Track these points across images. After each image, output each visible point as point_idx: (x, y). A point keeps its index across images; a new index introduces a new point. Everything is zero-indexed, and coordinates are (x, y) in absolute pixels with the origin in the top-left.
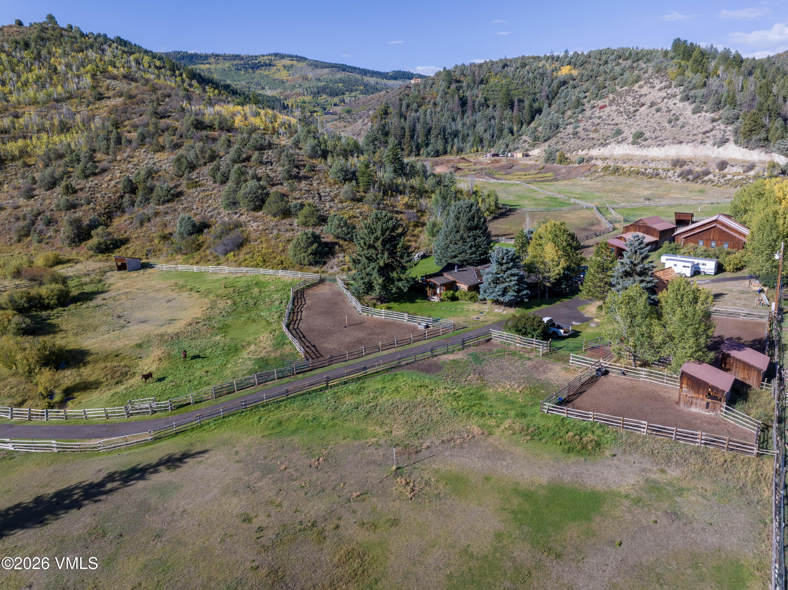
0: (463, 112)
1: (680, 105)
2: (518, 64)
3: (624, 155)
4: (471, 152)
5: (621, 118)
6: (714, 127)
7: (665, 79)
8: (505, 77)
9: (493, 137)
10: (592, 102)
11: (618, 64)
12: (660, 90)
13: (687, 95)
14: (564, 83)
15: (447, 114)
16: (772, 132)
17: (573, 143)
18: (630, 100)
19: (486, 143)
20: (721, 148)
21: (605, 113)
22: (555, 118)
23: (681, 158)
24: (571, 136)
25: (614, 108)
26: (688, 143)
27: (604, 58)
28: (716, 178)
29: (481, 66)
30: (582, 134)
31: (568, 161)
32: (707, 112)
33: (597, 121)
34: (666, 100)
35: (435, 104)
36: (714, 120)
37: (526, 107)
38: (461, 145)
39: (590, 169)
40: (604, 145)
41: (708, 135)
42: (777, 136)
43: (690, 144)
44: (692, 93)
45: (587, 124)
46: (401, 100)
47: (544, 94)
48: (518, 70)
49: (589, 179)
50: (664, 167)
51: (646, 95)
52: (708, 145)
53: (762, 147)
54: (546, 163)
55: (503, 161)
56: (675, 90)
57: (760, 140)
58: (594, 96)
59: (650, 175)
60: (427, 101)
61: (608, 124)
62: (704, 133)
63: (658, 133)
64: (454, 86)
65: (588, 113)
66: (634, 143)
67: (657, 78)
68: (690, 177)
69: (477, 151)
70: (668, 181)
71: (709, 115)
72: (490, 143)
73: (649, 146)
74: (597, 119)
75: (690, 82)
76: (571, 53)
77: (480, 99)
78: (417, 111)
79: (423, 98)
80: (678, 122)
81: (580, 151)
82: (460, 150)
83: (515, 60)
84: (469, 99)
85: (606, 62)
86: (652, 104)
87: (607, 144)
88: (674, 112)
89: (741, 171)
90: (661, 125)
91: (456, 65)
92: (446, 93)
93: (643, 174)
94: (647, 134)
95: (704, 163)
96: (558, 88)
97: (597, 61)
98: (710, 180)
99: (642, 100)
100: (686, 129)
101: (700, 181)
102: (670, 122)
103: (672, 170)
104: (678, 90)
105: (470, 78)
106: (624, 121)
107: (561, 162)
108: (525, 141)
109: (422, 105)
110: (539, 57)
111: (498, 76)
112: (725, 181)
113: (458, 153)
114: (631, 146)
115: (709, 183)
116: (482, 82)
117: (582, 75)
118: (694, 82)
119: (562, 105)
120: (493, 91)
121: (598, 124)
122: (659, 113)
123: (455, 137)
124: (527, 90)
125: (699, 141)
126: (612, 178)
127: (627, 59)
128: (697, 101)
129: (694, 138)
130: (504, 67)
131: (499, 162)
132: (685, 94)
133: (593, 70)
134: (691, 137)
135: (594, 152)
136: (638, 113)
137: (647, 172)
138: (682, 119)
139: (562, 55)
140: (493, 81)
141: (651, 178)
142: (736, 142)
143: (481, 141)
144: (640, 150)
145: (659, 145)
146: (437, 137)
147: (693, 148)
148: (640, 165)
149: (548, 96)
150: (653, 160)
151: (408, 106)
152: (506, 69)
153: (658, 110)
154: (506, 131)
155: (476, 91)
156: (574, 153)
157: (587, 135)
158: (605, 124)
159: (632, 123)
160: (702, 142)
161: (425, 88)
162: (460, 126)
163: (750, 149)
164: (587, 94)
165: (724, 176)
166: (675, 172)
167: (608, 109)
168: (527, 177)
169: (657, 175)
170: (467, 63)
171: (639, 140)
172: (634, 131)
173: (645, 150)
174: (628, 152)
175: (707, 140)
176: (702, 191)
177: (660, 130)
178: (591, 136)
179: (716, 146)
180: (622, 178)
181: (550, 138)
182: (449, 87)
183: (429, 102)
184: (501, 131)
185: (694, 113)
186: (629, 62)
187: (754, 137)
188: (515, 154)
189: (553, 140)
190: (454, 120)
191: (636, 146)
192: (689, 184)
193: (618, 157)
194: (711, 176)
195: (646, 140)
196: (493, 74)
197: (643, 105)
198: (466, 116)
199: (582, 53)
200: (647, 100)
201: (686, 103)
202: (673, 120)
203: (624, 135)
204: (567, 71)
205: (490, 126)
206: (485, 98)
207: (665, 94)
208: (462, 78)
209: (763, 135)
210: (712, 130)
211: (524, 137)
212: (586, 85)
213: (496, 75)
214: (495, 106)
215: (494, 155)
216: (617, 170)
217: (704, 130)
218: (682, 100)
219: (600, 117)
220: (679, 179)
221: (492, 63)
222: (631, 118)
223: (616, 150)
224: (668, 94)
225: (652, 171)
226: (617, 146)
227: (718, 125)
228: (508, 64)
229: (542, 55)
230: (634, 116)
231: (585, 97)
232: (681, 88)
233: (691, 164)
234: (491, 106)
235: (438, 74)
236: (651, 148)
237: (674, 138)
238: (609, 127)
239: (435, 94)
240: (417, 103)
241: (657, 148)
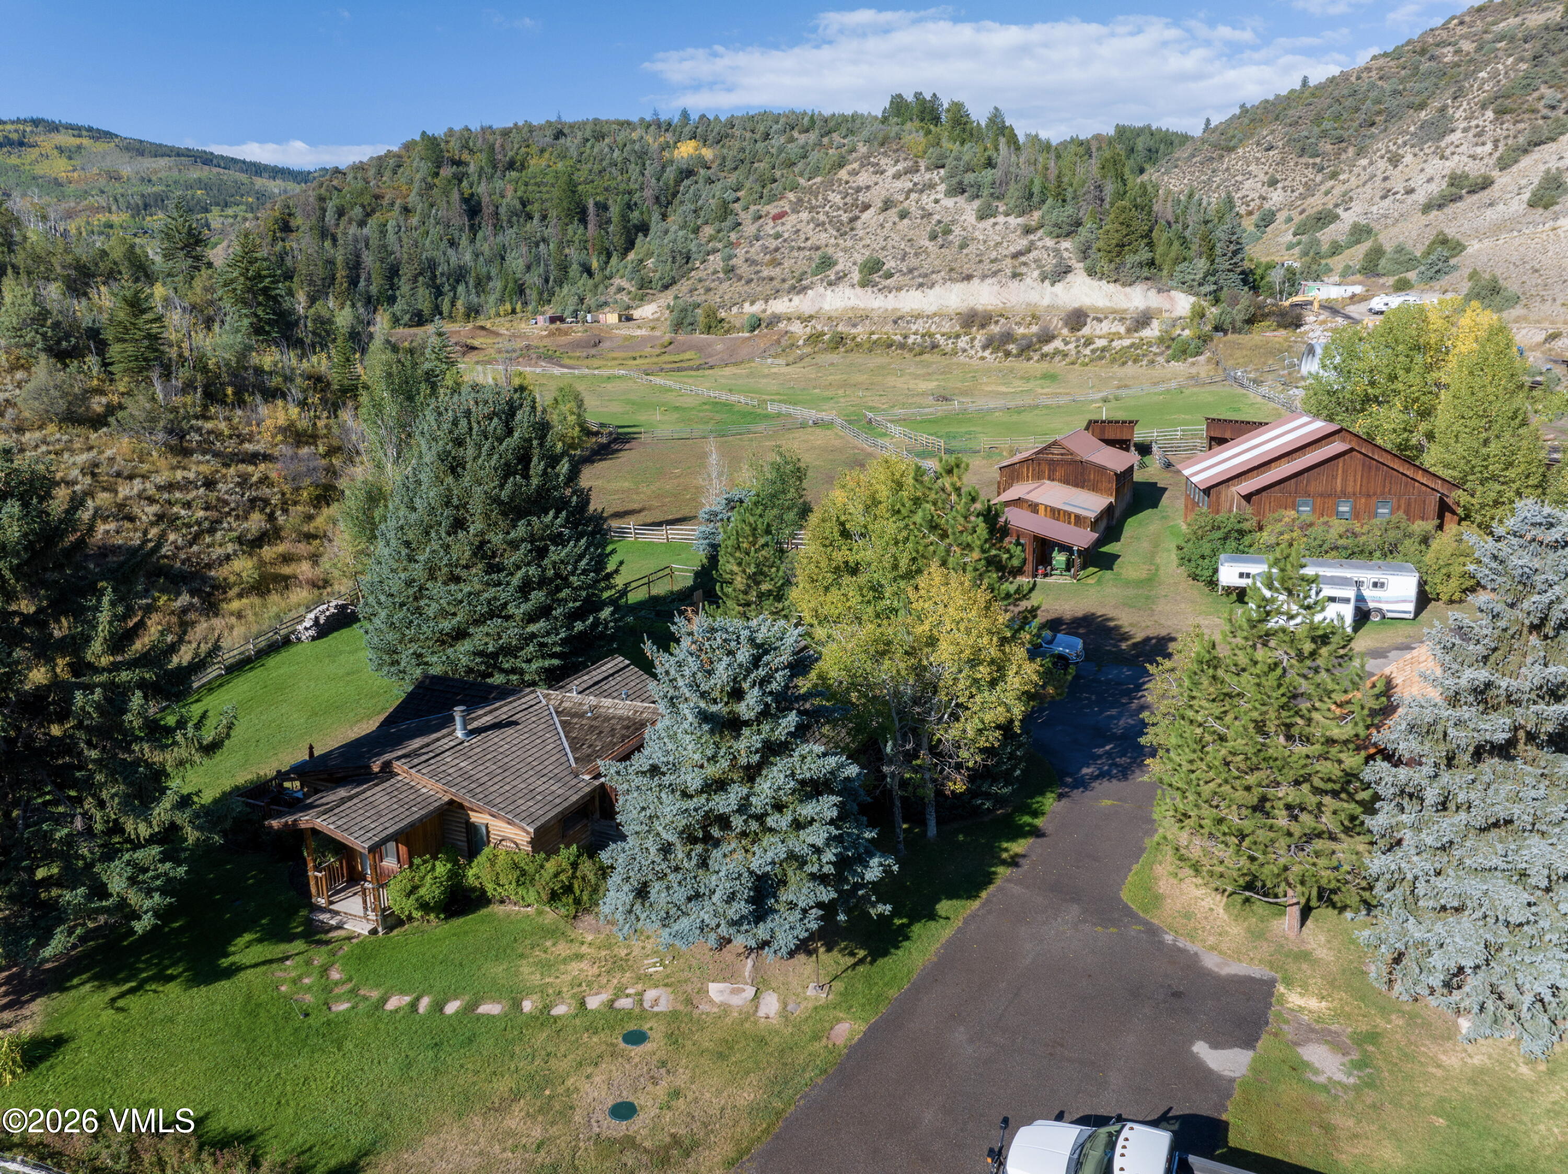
0: (474, 229)
1: (949, 202)
2: (588, 134)
3: (846, 310)
4: (498, 315)
5: (824, 235)
6: (1032, 243)
7: (903, 155)
8: (563, 156)
9: (547, 281)
10: (753, 208)
11: (791, 140)
12: (897, 176)
13: (960, 183)
14: (688, 173)
15: (436, 231)
16: (1160, 250)
17: (728, 289)
18: (836, 198)
19: (532, 295)
20: (1059, 287)
21: (788, 226)
22: (680, 240)
23: (980, 308)
24: (721, 275)
25: (805, 215)
26: (984, 277)
27: (761, 128)
28: (1072, 346)
29: (506, 133)
30: (744, 270)
31: (726, 326)
32: (1007, 215)
33: (773, 244)
34: (913, 196)
35: (406, 210)
36: (1028, 231)
37: (615, 219)
38: (474, 299)
39: (778, 342)
40: (799, 289)
41: (1023, 259)
42: (1173, 255)
43: (989, 281)
44: (969, 177)
45: (753, 250)
46: (322, 199)
47: (648, 193)
48: (589, 144)
49: (782, 361)
50: (944, 330)
51: (868, 188)
52: (1028, 280)
53: (1147, 279)
54: (676, 332)
55: (578, 332)
56: (928, 176)
57: (1141, 265)
58: (757, 196)
59: (917, 349)
60: (385, 202)
61: (799, 248)
62: (1015, 256)
63: (913, 262)
64: (447, 172)
65: (750, 229)
66: (864, 284)
67: (885, 154)
68: (1012, 348)
69: (514, 311)
70: (962, 358)
71: (1013, 221)
72: (541, 294)
73: (899, 289)
74: (771, 240)
75: (958, 159)
76: (694, 117)
77: (510, 199)
78: (362, 224)
79: (377, 197)
80: (951, 237)
81: (747, 305)
82: (473, 312)
83: (582, 126)
84: (485, 200)
85: (766, 136)
86: (887, 205)
87: (804, 289)
88: (937, 217)
89: (1122, 330)
90: (916, 245)
91: (451, 130)
92: (430, 187)
93: (902, 346)
94: (890, 264)
95: (1034, 317)
96: (678, 182)
97: (748, 135)
98: (1057, 352)
99: (862, 197)
100: (972, 248)
101: (1036, 357)
102: (933, 237)
103: (966, 334)
104: (935, 176)
105: (482, 158)
106: (832, 241)
107: (709, 329)
108: (620, 290)
109: (373, 211)
110: (629, 123)
111: (546, 155)
112: (1093, 351)
113: (467, 316)
114: (858, 290)
115: (1057, 359)
116: (511, 165)
117: (724, 158)
118: (966, 158)
119: (691, 217)
120: (537, 184)
121: (777, 249)
122: (906, 221)
123: (458, 281)
124: (613, 184)
125: (1009, 272)
126: (833, 357)
127: (807, 131)
128: (986, 193)
129: (995, 267)
130: (557, 137)
131: (566, 334)
132: (954, 181)
133: (743, 150)
134: (986, 266)
135: (779, 306)
136: (859, 224)
137: (910, 341)
138: (957, 230)
139: (676, 119)
140: (536, 164)
141: (921, 354)
142: (1091, 272)
143: (521, 290)
144: (881, 296)
145: (921, 285)
146: (415, 280)
147: (996, 288)
148: (889, 328)
149: (657, 198)
150: (917, 317)
151: (341, 213)
152: (562, 140)
153: (903, 215)
154: (574, 269)
155: (499, 184)
156: (735, 310)
157: (757, 272)
158: (792, 248)
159: (849, 243)
160: (1015, 275)
161: (380, 173)
162: (468, 257)
163: (1124, 285)
164: (739, 194)
165: (1089, 342)
166: (973, 340)
167: (792, 219)
168: (638, 362)
169: (935, 346)
170: (475, 127)
171: (876, 277)
172: (859, 259)
173: (891, 296)
174: (854, 302)
175: (1024, 270)
176: (1050, 377)
177: (916, 255)
178: (765, 273)
179: (1047, 282)
180: (857, 358)
181: (674, 282)
182: (437, 174)
183: (392, 204)
184: (564, 268)
185: (981, 218)
186: (812, 136)
187: (1130, 259)
188: (601, 317)
189: (683, 287)
190: (452, 243)
191: (869, 289)
192: (1010, 362)
193: (834, 314)
194: (1057, 344)
195: (889, 275)
196: (534, 150)
197: (866, 207)
198: (480, 235)
199: (717, 118)
200: (876, 197)
201: (961, 200)
202: (940, 233)
203: (839, 267)
204: (691, 151)
205: (538, 259)
206: (521, 198)
207: (911, 185)
208: (466, 156)
209: (1145, 255)
210: (1029, 251)
211: (617, 281)
212: (732, 179)
213: (542, 151)
214: (544, 218)
215: (553, 320)
216: (839, 341)
217: (1013, 249)
218: (950, 193)
219: (777, 236)
220: (987, 353)
221: (531, 129)
222: (846, 233)
223: (828, 299)
224: (915, 184)
225: (919, 340)
226: (829, 292)
227: (1040, 239)
228: (566, 131)
229: (635, 119)
230: (852, 229)
231: (737, 200)
232: (942, 171)
233: (1003, 320)
234: (537, 216)
235: (408, 146)
236: (903, 292)
237: (952, 270)
238: (802, 254)
239: (404, 188)
240: (363, 206)
241: (919, 292)
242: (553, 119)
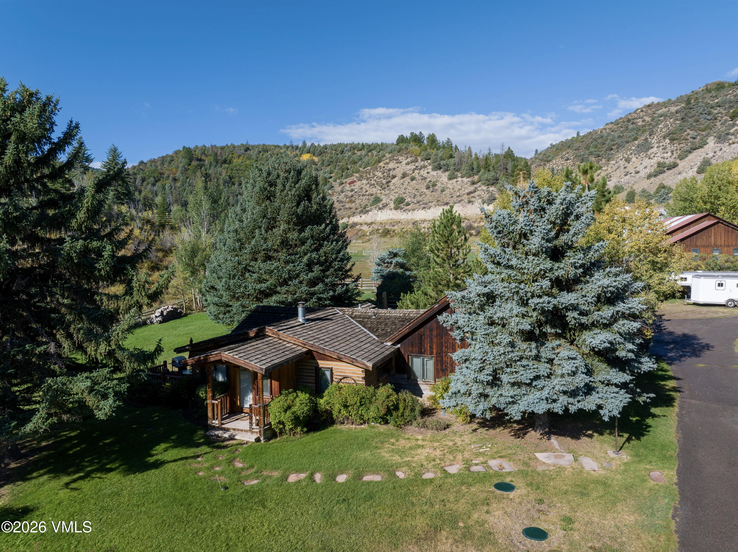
1: (434, 173)
2: (260, 150)
3: (390, 219)
5: (374, 189)
6: (476, 188)
7: (410, 155)
8: (249, 158)
10: (338, 181)
11: (354, 154)
12: (408, 164)
13: (439, 164)
15: (189, 189)
18: (379, 174)
21: (357, 186)
25: (365, 182)
27: (339, 149)
29: (222, 148)
32: (462, 177)
33: (350, 194)
34: (416, 171)
35: (175, 180)
36: (473, 183)
39: (357, 234)
40: (364, 212)
41: (473, 195)
44: (442, 162)
45: (340, 197)
46: (135, 174)
48: (261, 154)
49: (360, 241)
51: (394, 169)
52: (476, 204)
56: (422, 163)
58: (340, 175)
60: (165, 176)
61: (363, 195)
62: (469, 194)
63: (419, 198)
64: (194, 163)
65: (338, 188)
66: (396, 208)
67: (401, 155)
71: (465, 180)
73: (414, 210)
74: (349, 192)
75: (436, 156)
76: (309, 144)
77: (224, 175)
78: (154, 185)
79: (161, 174)
80: (436, 188)
83: (257, 146)
84: (213, 176)
85: (342, 152)
86: (404, 175)
87: (367, 212)
88: (429, 179)
90: (420, 191)
91: (197, 146)
92: (187, 170)
94: (408, 200)
97: (334, 152)
99: (391, 173)
100: (447, 191)
102: (428, 188)
104: (426, 163)
105: (211, 158)
106: (379, 191)
109: (159, 180)
110: (279, 146)
111: (241, 158)
114: (394, 211)
116: (225, 162)
117: (323, 161)
118: (440, 155)
120: (236, 170)
121: (352, 196)
122: (414, 182)
125: (466, 201)
126: (385, 239)
127: (361, 150)
128: (452, 168)
129: (459, 199)
130: (246, 151)
132: (436, 164)
133: (332, 158)
134: (455, 199)
135: (356, 219)
136: (391, 184)
138: (439, 185)
139: (300, 145)
140: (236, 161)
144: (405, 214)
145: (424, 208)
147: (463, 207)
148: (410, 226)
150: (424, 221)
151: (143, 180)
152: (249, 152)
153: (413, 179)
155: (219, 169)
157: (343, 206)
158: (359, 196)
159: (387, 192)
160: (469, 202)
161: (163, 164)
164: (331, 175)
167: (358, 184)
170: (208, 145)
171: (401, 205)
172: (393, 198)
173: (410, 213)
174: (392, 216)
175: (473, 199)
177: (420, 195)
178: (347, 206)
179: (485, 204)
182: (190, 165)
183: (168, 177)
185: (450, 179)
186: (363, 152)
191: (399, 211)
193: (383, 222)
195: (408, 204)
196: (235, 155)
197: (394, 177)
199: (319, 145)
200: (399, 172)
201: (439, 172)
202: (432, 186)
203: (384, 202)
204: (308, 158)
206: (229, 176)
207: (415, 167)
208: (203, 157)
210: (475, 191)
212: (328, 169)
213: (239, 156)
214: (240, 184)
216: (387, 232)
217: (467, 191)
218: (434, 169)
219: (352, 190)
221: (234, 147)
222: (385, 188)
223: (379, 215)
224: (417, 167)
225: (426, 230)
226: (379, 212)
227: (479, 187)
228: (250, 148)
229: (282, 145)
230: (388, 186)
231: (331, 177)
232: (429, 161)
233: (466, 221)
234: (237, 184)
235: (177, 153)
236: (416, 211)
237: (438, 201)
238: (364, 198)
239: (174, 170)
240: (154, 178)
241: (423, 211)
242: (244, 143)
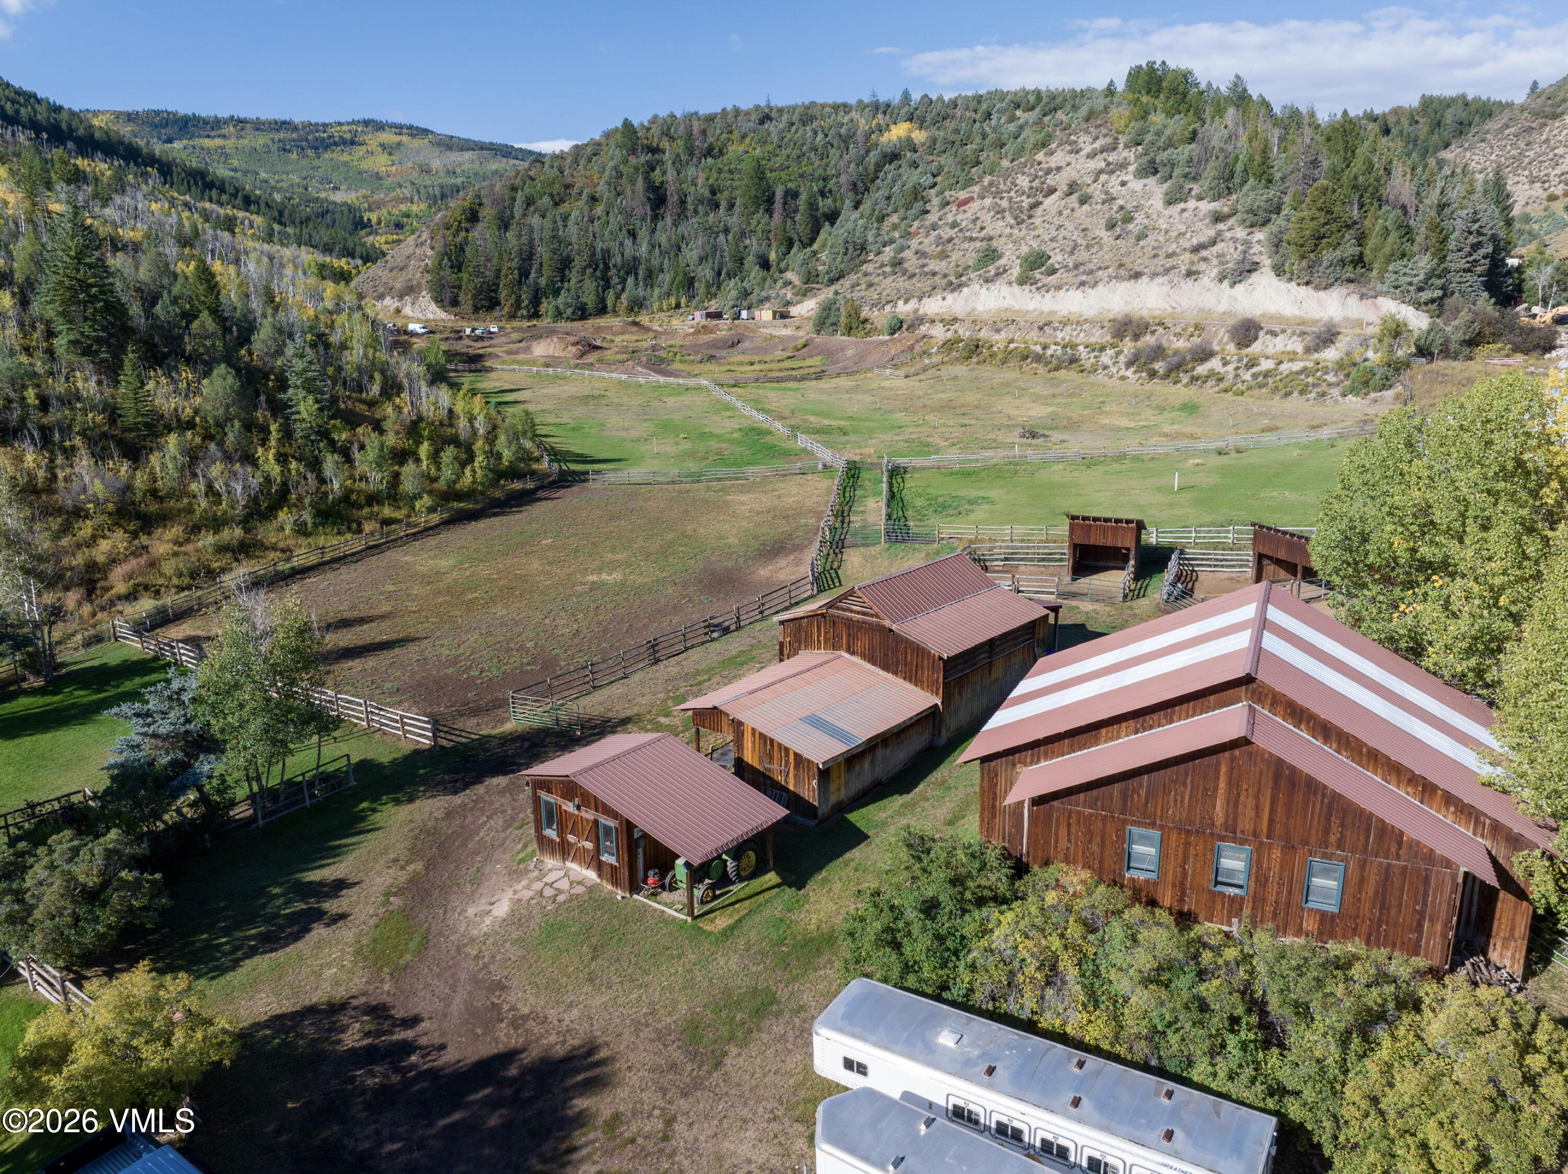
0: (656, 218)
1: (1136, 185)
2: (796, 117)
3: (999, 311)
4: (661, 309)
5: (1001, 223)
6: (1219, 233)
7: (1104, 131)
8: (763, 142)
9: (719, 274)
10: (947, 193)
11: (1012, 119)
12: (1092, 156)
13: (1153, 161)
14: (893, 157)
15: (616, 220)
16: (1372, 242)
17: (889, 285)
18: (1023, 182)
19: (700, 287)
20: (1240, 288)
21: (969, 215)
22: (859, 230)
23: (1136, 316)
24: (888, 269)
25: (988, 201)
26: (1154, 275)
27: (984, 106)
28: (1230, 368)
29: (711, 119)
30: (912, 262)
31: (868, 326)
32: (1200, 198)
33: (946, 233)
34: (1103, 177)
35: (594, 199)
36: (1218, 218)
37: (801, 208)
38: (641, 292)
39: (911, 348)
40: (954, 287)
41: (1204, 253)
42: (1387, 250)
43: (1159, 280)
44: (1162, 156)
45: (927, 241)
46: (514, 189)
47: (843, 178)
48: (793, 129)
49: (903, 372)
50: (1093, 340)
51: (1059, 169)
52: (1205, 280)
53: (1350, 281)
54: (818, 332)
55: (723, 328)
56: (1125, 154)
57: (1343, 262)
58: (952, 181)
59: (1055, 362)
60: (575, 191)
61: (971, 239)
62: (1196, 250)
63: (1082, 255)
64: (640, 159)
65: (933, 217)
66: (1023, 281)
67: (1087, 131)
68: (1160, 366)
69: (678, 306)
70: (1100, 377)
71: (1206, 206)
72: (708, 286)
73: (1059, 288)
74: (948, 229)
75: (1158, 134)
76: (916, 96)
77: (700, 189)
79: (568, 187)
80: (1131, 227)
81: (900, 303)
82: (637, 305)
83: (792, 109)
84: (671, 189)
85: (988, 116)
86: (1073, 188)
87: (961, 286)
88: (1120, 202)
89: (1299, 349)
90: (1090, 235)
92: (620, 175)
93: (1038, 358)
94: (1057, 258)
95: (1196, 327)
96: (879, 167)
97: (969, 115)
98: (1212, 374)
99: (1051, 181)
100: (1150, 241)
101: (1185, 379)
102: (1111, 226)
103: (1113, 346)
104: (1130, 155)
105: (681, 143)
106: (1008, 230)
107: (849, 330)
108: (788, 283)
109: (563, 201)
110: (845, 105)
111: (747, 141)
112: (1255, 376)
113: (630, 310)
114: (1016, 287)
115: (1210, 383)
116: (709, 152)
117: (936, 141)
118: (1168, 132)
119: (882, 204)
120: (731, 172)
121: (950, 240)
122: (1086, 207)
123: (628, 273)
124: (809, 170)
125: (1183, 269)
126: (961, 370)
127: (1032, 109)
128: (1180, 172)
129: (1170, 263)
130: (762, 122)
131: (711, 332)
132: (1148, 158)
133: (957, 131)
134: (1161, 261)
135: (933, 306)
136: (1039, 211)
137: (1049, 352)
138: (1140, 218)
139: (896, 99)
140: (735, 149)
141: (1057, 369)
142: (1279, 271)
143: (690, 283)
144: (1038, 296)
145: (1083, 284)
146: (583, 273)
147: (1166, 289)
148: (1034, 335)
149: (855, 184)
150: (1065, 323)
151: (529, 203)
152: (767, 125)
153: (1083, 201)
154: (750, 260)
155: (691, 171)
156: (888, 308)
157: (924, 266)
158: (965, 239)
159: (1023, 233)
160: (1189, 274)
161: (576, 162)
162: (644, 248)
163: (1317, 288)
164: (939, 179)
165: (1252, 363)
166: (1118, 354)
167: (974, 206)
168: (756, 367)
169: (1074, 360)
170: (680, 113)
171: (1037, 274)
172: (1024, 250)
173: (1048, 296)
174: (1009, 302)
175: (1202, 266)
176: (1190, 408)
177: (1088, 247)
178: (931, 267)
179: (1226, 283)
180: (986, 371)
181: (841, 276)
183: (580, 194)
184: (740, 261)
185: (1169, 203)
186: (1034, 115)
187: (1328, 256)
188: (757, 313)
189: (846, 282)
190: (633, 234)
191: (1027, 288)
192: (1159, 388)
193: (986, 316)
194: (1214, 364)
195: (1053, 272)
196: (736, 135)
197: (1052, 191)
198: (660, 225)
199: (940, 98)
200: (1061, 181)
201: (1151, 181)
202: (1119, 223)
203: (1002, 262)
204: (903, 133)
205: (715, 248)
206: (711, 186)
207: (1103, 165)
208: (665, 144)
209: (1350, 249)
210: (1213, 243)
211: (789, 275)
212: (936, 163)
213: (743, 137)
214: (731, 206)
215: (709, 315)
216: (975, 348)
217: (1195, 242)
218: (1141, 173)
219: (954, 225)
220: (1129, 373)
221: (738, 114)
222: (1023, 221)
223: (983, 298)
224: (1108, 164)
225: (1059, 352)
226: (984, 290)
227: (1230, 229)
228: (773, 115)
229: (852, 101)
230: (1030, 217)
231: (934, 185)
232: (1140, 148)
233: (1161, 330)
234: (723, 204)
235: (608, 135)
236: (1062, 292)
237: (1121, 265)
238: (973, 245)
239: (596, 177)
240: (552, 195)
241: (1079, 292)
242: (763, 104)
